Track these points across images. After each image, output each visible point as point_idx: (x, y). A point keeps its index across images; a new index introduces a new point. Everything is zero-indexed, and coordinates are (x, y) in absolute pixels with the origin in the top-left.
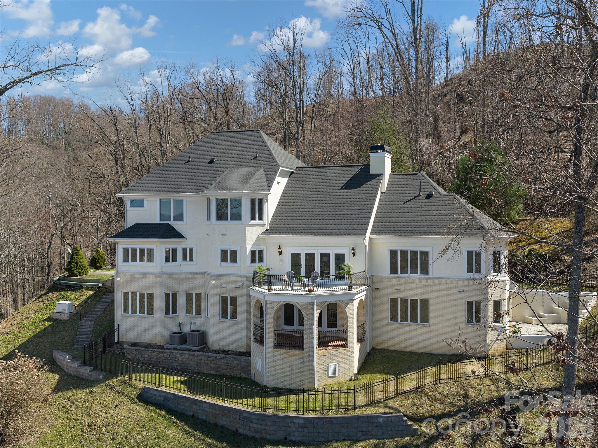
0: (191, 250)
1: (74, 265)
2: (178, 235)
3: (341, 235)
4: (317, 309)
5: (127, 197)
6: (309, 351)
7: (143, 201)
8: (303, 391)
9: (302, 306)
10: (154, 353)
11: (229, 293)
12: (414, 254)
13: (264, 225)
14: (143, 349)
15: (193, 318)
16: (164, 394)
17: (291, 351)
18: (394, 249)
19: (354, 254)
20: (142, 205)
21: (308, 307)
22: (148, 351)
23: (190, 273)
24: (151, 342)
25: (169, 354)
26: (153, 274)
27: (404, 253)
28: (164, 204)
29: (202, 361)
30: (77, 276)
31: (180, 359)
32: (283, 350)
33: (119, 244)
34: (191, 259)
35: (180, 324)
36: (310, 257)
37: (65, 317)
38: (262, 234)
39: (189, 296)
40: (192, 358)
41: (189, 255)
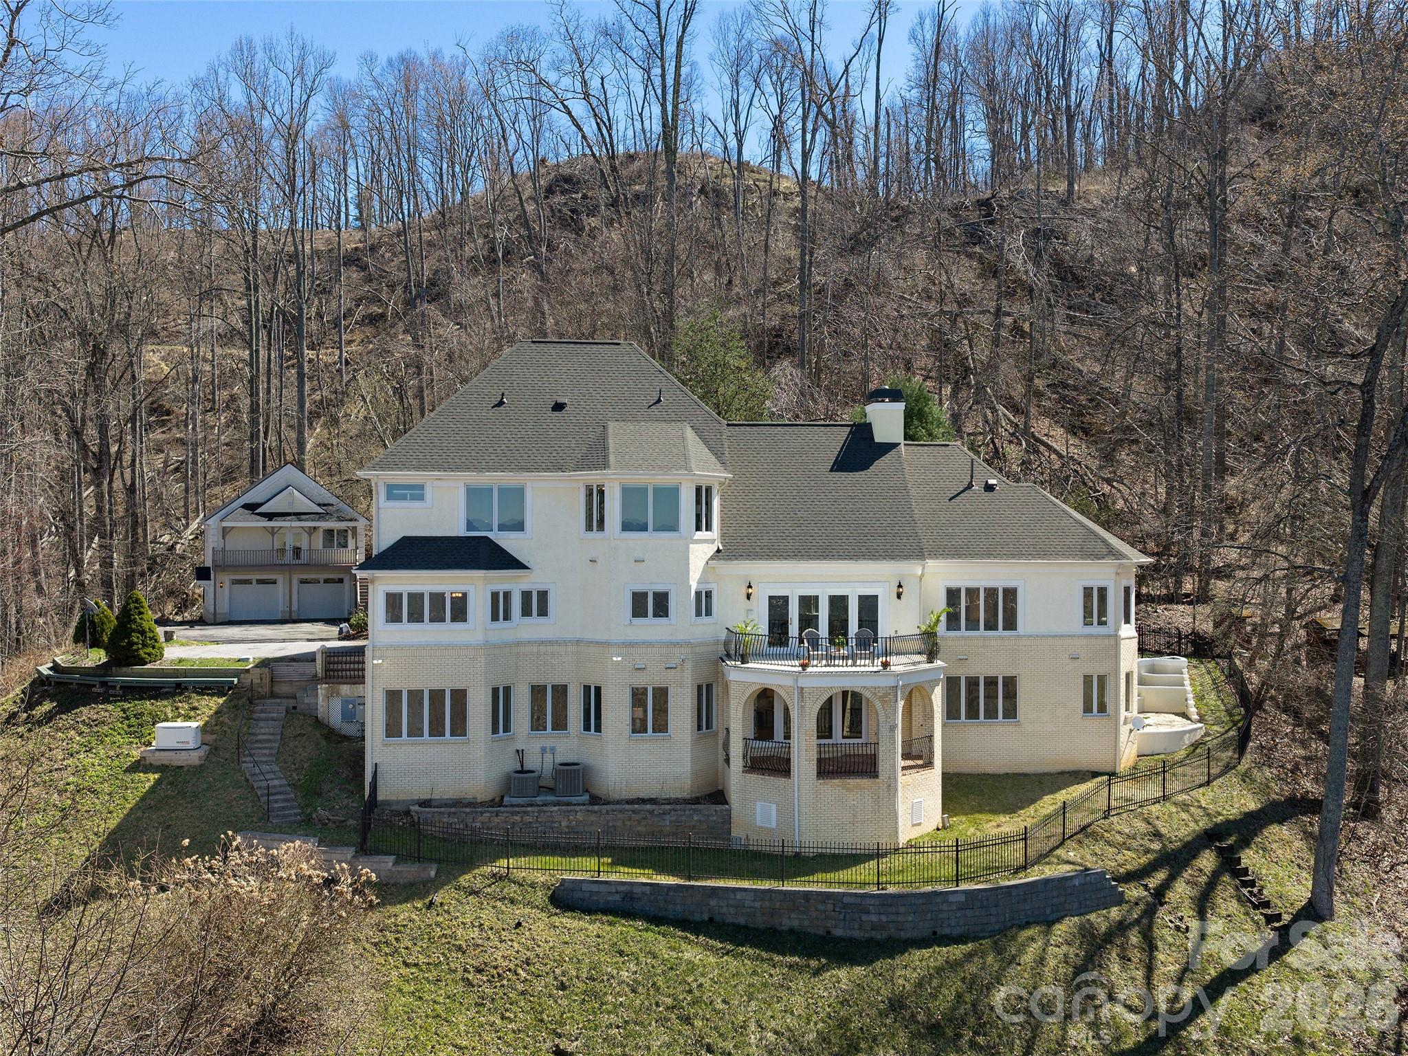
0: (543, 596)
1: (138, 638)
2: (513, 563)
3: (878, 559)
4: (902, 699)
5: (380, 478)
6: (890, 778)
7: (421, 487)
8: (878, 854)
9: (875, 694)
10: (497, 816)
11: (648, 680)
12: (991, 593)
13: (713, 541)
14: (468, 810)
15: (549, 738)
16: (621, 888)
17: (853, 782)
18: (954, 584)
19: (899, 596)
20: (421, 498)
21: (886, 695)
22: (482, 813)
23: (543, 643)
24: (462, 795)
25: (536, 814)
26: (467, 646)
27: (972, 593)
28: (475, 495)
29: (619, 824)
30: (145, 663)
31: (564, 824)
32: (837, 781)
33: (376, 584)
34: (543, 612)
35: (520, 753)
36: (808, 603)
37: (194, 759)
38: (712, 558)
39: (538, 691)
40: (593, 818)
41: (537, 604)
